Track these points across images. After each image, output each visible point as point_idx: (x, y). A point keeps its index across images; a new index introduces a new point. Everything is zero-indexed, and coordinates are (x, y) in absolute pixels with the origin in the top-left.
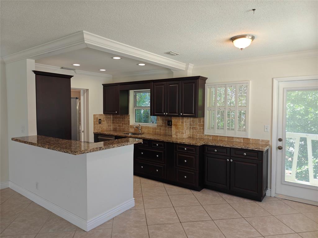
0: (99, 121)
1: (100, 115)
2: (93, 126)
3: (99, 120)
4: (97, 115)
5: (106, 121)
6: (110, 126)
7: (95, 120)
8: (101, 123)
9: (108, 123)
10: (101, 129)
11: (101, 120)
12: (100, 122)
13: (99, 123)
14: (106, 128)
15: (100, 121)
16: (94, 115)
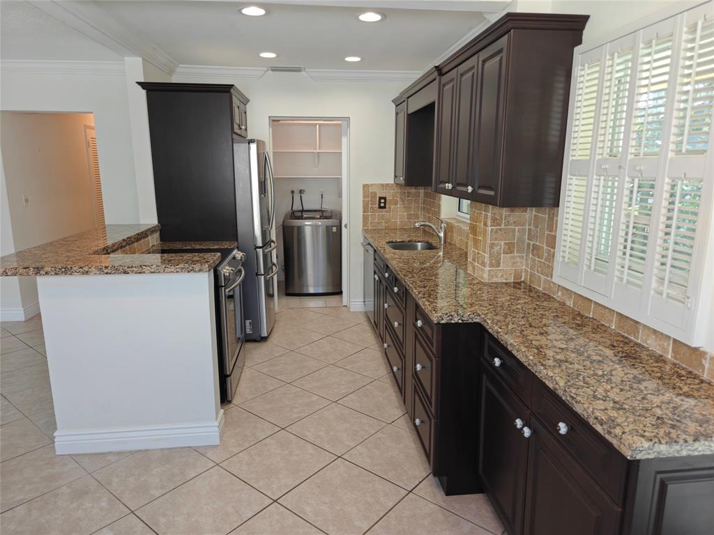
0: (380, 203)
1: (382, 185)
2: (362, 214)
3: (380, 198)
4: (374, 187)
5: (403, 201)
6: (417, 216)
7: (367, 199)
8: (384, 207)
9: (408, 208)
10: (386, 223)
11: (385, 198)
12: (382, 205)
13: (380, 207)
14: (401, 222)
15: (383, 201)
16: (365, 186)
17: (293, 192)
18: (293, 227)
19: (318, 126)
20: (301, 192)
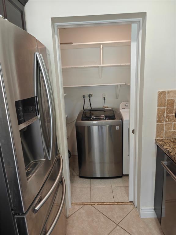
2: (155, 123)
4: (171, 94)
7: (162, 108)
16: (160, 94)
17: (84, 96)
18: (84, 127)
19: (101, 45)
20: (90, 96)
